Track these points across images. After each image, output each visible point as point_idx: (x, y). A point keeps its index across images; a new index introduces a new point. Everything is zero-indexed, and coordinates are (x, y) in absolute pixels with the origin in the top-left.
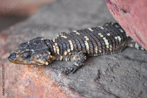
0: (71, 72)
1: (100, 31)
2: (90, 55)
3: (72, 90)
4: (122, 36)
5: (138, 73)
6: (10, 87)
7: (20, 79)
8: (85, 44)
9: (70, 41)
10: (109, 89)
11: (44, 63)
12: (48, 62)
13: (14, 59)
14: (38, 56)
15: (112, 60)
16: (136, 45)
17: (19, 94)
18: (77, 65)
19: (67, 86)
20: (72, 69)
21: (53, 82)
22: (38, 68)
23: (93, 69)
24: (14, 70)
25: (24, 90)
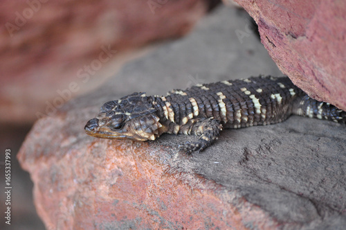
0: (195, 150)
1: (243, 85)
2: (227, 127)
3: (200, 178)
4: (284, 94)
5: (314, 153)
6: (81, 190)
7: (100, 174)
8: (220, 104)
9: (193, 100)
10: (265, 176)
11: (147, 137)
12: (155, 135)
13: (95, 129)
14: (137, 124)
15: (268, 133)
16: (308, 110)
17: (99, 200)
18: (207, 139)
19: (192, 172)
20: (197, 145)
21: (164, 169)
22: (135, 147)
23: (234, 146)
24: (87, 161)
25: (108, 191)
